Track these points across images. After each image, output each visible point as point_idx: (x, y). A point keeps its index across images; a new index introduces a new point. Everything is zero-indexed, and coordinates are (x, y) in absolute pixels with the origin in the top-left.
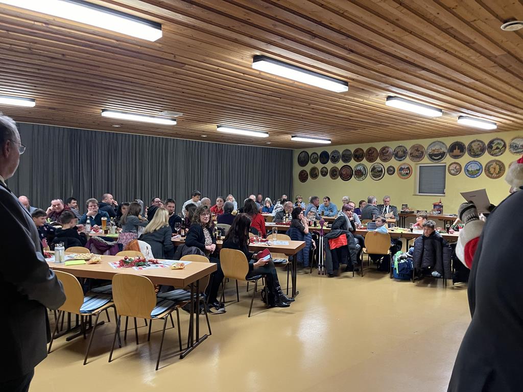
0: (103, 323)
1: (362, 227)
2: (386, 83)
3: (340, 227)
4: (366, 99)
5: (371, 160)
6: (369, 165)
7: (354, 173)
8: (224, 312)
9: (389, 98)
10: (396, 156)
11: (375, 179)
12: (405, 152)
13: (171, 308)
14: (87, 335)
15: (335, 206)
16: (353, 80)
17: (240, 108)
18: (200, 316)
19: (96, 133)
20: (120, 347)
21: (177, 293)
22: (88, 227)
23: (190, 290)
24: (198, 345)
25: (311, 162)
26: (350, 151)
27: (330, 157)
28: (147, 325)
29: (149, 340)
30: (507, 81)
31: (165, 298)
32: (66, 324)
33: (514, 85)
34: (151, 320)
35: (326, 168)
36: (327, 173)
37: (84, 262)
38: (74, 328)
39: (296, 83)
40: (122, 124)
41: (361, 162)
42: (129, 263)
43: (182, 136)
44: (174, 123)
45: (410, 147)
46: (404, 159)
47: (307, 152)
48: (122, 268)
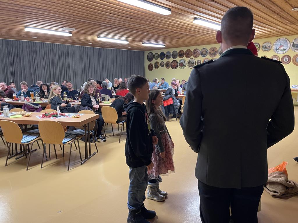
0: (36, 150)
1: (182, 94)
2: (192, 9)
3: (169, 94)
4: (182, 20)
5: (188, 57)
6: (187, 60)
7: (179, 65)
8: (106, 141)
9: (195, 19)
10: (202, 54)
11: (190, 68)
12: (206, 52)
13: (74, 139)
14: (27, 156)
15: (167, 83)
16: (174, 7)
17: (109, 25)
18: (91, 144)
19: (22, 42)
20: (47, 161)
21: (78, 131)
22: (23, 98)
23: (84, 129)
24: (90, 158)
25: (155, 59)
26: (176, 52)
27: (166, 55)
28: (62, 150)
29: (63, 157)
30: (258, 8)
31: (70, 134)
32: (14, 151)
33: (262, 10)
34: (64, 145)
35: (163, 62)
36: (164, 65)
37: (21, 116)
38: (20, 153)
39: (141, 9)
40: (38, 36)
41: (182, 58)
42: (48, 115)
43: (77, 44)
44: (71, 35)
45: (209, 49)
46: (206, 56)
47: (152, 53)
48: (44, 118)
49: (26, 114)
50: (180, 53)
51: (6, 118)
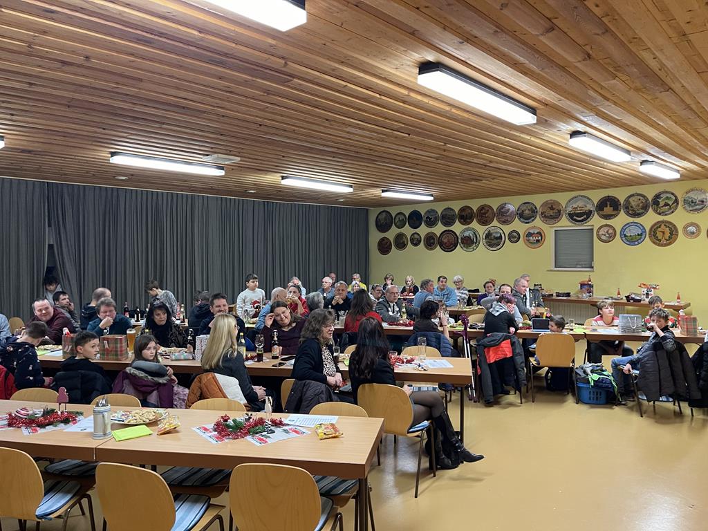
5: (484, 221)
6: (481, 230)
7: (460, 241)
9: (575, 134)
10: (521, 216)
11: (491, 249)
12: (534, 211)
16: (546, 105)
25: (396, 225)
26: (453, 210)
27: (424, 219)
35: (418, 234)
36: (420, 241)
37: (144, 430)
40: (132, 175)
41: (470, 226)
42: (235, 428)
44: (222, 173)
45: (542, 203)
46: (533, 220)
47: (389, 213)
48: (226, 440)
49: (164, 426)
50: (463, 213)
51: (102, 441)
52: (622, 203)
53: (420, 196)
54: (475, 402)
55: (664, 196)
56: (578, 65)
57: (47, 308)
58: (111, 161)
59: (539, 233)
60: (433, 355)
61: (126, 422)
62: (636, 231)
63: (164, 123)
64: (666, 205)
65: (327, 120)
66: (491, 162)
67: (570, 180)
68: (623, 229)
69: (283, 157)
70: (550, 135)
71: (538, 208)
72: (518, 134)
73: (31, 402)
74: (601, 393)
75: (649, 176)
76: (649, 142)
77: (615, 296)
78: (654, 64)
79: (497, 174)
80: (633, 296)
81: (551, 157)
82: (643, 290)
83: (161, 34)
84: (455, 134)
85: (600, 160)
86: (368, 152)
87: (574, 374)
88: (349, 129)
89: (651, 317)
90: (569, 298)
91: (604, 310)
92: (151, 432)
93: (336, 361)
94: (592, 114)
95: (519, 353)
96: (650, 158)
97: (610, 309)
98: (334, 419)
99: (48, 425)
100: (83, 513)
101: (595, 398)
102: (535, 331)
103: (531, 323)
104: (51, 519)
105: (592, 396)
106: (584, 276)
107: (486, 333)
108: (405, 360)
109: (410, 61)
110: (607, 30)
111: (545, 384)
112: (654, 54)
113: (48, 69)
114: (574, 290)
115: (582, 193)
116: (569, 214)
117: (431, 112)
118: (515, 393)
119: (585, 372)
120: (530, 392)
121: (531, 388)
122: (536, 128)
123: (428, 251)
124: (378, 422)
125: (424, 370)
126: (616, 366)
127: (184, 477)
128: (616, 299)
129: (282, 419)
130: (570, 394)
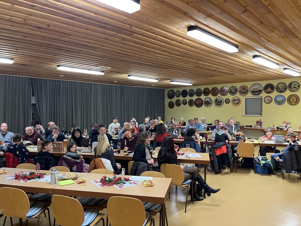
5: (214, 95)
6: (213, 98)
7: (204, 103)
9: (255, 56)
10: (231, 92)
11: (217, 106)
12: (236, 90)
16: (243, 44)
25: (176, 96)
26: (201, 89)
27: (188, 93)
35: (186, 100)
36: (187, 103)
40: (66, 75)
41: (208, 96)
42: (109, 181)
44: (103, 74)
45: (239, 87)
46: (236, 94)
47: (173, 91)
48: (106, 187)
49: (80, 180)
50: (205, 91)
51: (54, 186)
52: (275, 86)
53: (187, 83)
54: (210, 172)
55: (293, 84)
56: (257, 26)
57: (31, 130)
58: (57, 69)
59: (238, 100)
60: (193, 152)
61: (64, 178)
62: (282, 99)
63: (79, 53)
64: (295, 87)
65: (148, 51)
66: (217, 69)
67: (252, 76)
68: (276, 98)
69: (129, 67)
70: (244, 57)
71: (238, 89)
72: (230, 57)
73: (25, 169)
74: (266, 169)
75: (287, 75)
76: (287, 60)
77: (272, 127)
78: (290, 26)
79: (220, 74)
80: (280, 127)
81: (244, 67)
82: (284, 124)
83: (79, 16)
84: (202, 57)
85: (266, 68)
86: (165, 65)
87: (254, 161)
88: (157, 55)
89: (288, 136)
90: (251, 128)
91: (267, 133)
92: (74, 182)
93: (151, 153)
94: (263, 48)
95: (230, 151)
96: (288, 67)
97: (270, 133)
98: (151, 178)
99: (32, 179)
100: (46, 216)
101: (263, 171)
102: (237, 142)
103: (235, 138)
104: (32, 218)
105: (262, 170)
106: (258, 118)
107: (215, 142)
108: (181, 154)
109: (184, 25)
110: (270, 12)
111: (241, 165)
112: (290, 22)
113: (32, 30)
114: (254, 124)
115: (257, 82)
116: (251, 91)
117: (192, 47)
118: (228, 169)
119: (259, 160)
120: (235, 168)
121: (235, 167)
122: (238, 54)
123: (190, 107)
124: (170, 180)
125: (189, 158)
126: (272, 157)
127: (88, 201)
128: (272, 128)
129: (129, 178)
130: (252, 170)
